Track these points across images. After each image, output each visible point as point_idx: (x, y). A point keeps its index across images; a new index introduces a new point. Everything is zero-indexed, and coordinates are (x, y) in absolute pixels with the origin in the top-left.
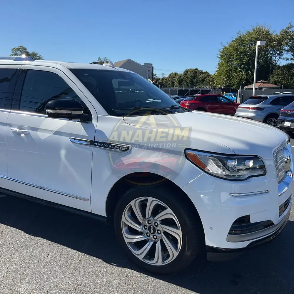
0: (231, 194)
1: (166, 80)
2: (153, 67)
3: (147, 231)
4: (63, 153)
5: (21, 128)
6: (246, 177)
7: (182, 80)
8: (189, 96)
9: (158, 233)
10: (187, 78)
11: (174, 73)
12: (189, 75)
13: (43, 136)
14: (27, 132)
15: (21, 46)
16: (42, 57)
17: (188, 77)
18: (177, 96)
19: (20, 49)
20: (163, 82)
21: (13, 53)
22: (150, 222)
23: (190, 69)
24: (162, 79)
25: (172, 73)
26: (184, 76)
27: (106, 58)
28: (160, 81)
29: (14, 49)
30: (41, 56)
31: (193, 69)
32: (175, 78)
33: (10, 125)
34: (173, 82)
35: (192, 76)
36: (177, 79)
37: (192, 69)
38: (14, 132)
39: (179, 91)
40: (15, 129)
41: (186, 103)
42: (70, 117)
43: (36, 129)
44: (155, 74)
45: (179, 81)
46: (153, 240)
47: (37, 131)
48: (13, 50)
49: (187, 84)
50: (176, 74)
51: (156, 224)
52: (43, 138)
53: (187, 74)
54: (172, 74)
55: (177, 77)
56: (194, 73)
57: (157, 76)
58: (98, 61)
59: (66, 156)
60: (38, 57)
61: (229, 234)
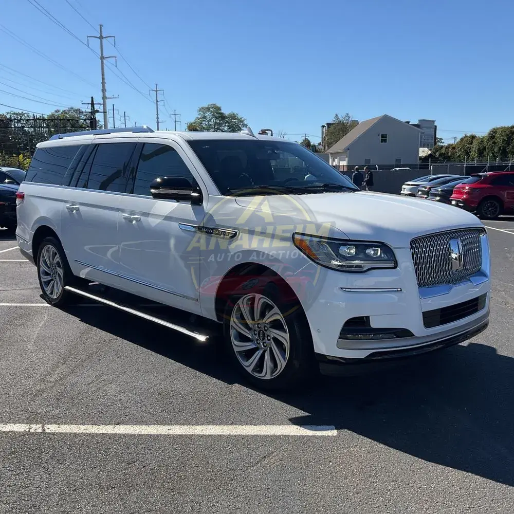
0: (341, 288)
1: (454, 148)
2: (436, 127)
3: (257, 337)
4: (172, 242)
5: (132, 213)
6: (366, 269)
7: (484, 148)
8: (472, 176)
9: (267, 338)
10: (494, 143)
11: (468, 135)
12: (499, 139)
13: (153, 222)
14: (137, 218)
15: (212, 105)
16: (245, 120)
17: (496, 141)
18: (459, 176)
19: (211, 109)
20: (448, 153)
21: (200, 116)
22: (259, 326)
23: (502, 128)
24: (446, 148)
25: (466, 135)
26: (488, 140)
27: (348, 114)
28: (443, 151)
29: (202, 109)
30: (243, 119)
31: (507, 126)
32: (472, 144)
33: (122, 211)
34: (467, 153)
35: (504, 140)
36: (475, 146)
37: (505, 127)
38: (125, 218)
39: (466, 167)
40: (126, 215)
41: (463, 188)
42: (178, 198)
43: (147, 214)
44: (441, 139)
45: (479, 150)
46: (262, 348)
47: (148, 217)
48: (200, 110)
49: (493, 154)
50: (473, 137)
51: (266, 328)
52: (153, 225)
53: (494, 136)
54: (465, 137)
55: (475, 142)
56: (508, 135)
57: (443, 143)
58: (334, 121)
59: (175, 245)
60: (238, 120)
61: (340, 338)
